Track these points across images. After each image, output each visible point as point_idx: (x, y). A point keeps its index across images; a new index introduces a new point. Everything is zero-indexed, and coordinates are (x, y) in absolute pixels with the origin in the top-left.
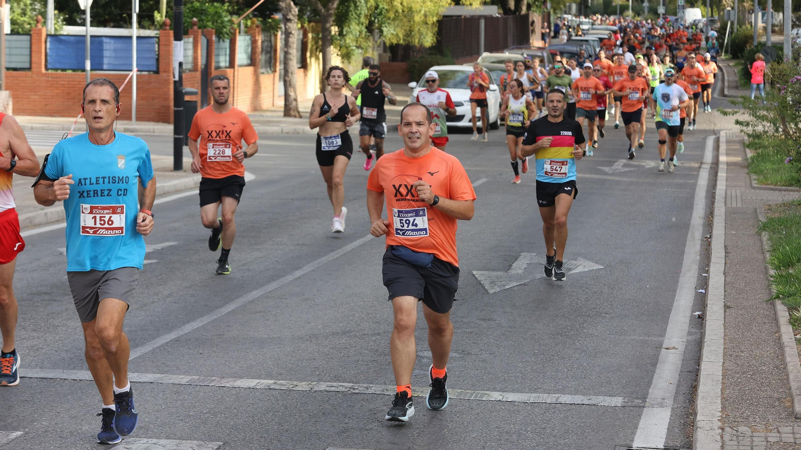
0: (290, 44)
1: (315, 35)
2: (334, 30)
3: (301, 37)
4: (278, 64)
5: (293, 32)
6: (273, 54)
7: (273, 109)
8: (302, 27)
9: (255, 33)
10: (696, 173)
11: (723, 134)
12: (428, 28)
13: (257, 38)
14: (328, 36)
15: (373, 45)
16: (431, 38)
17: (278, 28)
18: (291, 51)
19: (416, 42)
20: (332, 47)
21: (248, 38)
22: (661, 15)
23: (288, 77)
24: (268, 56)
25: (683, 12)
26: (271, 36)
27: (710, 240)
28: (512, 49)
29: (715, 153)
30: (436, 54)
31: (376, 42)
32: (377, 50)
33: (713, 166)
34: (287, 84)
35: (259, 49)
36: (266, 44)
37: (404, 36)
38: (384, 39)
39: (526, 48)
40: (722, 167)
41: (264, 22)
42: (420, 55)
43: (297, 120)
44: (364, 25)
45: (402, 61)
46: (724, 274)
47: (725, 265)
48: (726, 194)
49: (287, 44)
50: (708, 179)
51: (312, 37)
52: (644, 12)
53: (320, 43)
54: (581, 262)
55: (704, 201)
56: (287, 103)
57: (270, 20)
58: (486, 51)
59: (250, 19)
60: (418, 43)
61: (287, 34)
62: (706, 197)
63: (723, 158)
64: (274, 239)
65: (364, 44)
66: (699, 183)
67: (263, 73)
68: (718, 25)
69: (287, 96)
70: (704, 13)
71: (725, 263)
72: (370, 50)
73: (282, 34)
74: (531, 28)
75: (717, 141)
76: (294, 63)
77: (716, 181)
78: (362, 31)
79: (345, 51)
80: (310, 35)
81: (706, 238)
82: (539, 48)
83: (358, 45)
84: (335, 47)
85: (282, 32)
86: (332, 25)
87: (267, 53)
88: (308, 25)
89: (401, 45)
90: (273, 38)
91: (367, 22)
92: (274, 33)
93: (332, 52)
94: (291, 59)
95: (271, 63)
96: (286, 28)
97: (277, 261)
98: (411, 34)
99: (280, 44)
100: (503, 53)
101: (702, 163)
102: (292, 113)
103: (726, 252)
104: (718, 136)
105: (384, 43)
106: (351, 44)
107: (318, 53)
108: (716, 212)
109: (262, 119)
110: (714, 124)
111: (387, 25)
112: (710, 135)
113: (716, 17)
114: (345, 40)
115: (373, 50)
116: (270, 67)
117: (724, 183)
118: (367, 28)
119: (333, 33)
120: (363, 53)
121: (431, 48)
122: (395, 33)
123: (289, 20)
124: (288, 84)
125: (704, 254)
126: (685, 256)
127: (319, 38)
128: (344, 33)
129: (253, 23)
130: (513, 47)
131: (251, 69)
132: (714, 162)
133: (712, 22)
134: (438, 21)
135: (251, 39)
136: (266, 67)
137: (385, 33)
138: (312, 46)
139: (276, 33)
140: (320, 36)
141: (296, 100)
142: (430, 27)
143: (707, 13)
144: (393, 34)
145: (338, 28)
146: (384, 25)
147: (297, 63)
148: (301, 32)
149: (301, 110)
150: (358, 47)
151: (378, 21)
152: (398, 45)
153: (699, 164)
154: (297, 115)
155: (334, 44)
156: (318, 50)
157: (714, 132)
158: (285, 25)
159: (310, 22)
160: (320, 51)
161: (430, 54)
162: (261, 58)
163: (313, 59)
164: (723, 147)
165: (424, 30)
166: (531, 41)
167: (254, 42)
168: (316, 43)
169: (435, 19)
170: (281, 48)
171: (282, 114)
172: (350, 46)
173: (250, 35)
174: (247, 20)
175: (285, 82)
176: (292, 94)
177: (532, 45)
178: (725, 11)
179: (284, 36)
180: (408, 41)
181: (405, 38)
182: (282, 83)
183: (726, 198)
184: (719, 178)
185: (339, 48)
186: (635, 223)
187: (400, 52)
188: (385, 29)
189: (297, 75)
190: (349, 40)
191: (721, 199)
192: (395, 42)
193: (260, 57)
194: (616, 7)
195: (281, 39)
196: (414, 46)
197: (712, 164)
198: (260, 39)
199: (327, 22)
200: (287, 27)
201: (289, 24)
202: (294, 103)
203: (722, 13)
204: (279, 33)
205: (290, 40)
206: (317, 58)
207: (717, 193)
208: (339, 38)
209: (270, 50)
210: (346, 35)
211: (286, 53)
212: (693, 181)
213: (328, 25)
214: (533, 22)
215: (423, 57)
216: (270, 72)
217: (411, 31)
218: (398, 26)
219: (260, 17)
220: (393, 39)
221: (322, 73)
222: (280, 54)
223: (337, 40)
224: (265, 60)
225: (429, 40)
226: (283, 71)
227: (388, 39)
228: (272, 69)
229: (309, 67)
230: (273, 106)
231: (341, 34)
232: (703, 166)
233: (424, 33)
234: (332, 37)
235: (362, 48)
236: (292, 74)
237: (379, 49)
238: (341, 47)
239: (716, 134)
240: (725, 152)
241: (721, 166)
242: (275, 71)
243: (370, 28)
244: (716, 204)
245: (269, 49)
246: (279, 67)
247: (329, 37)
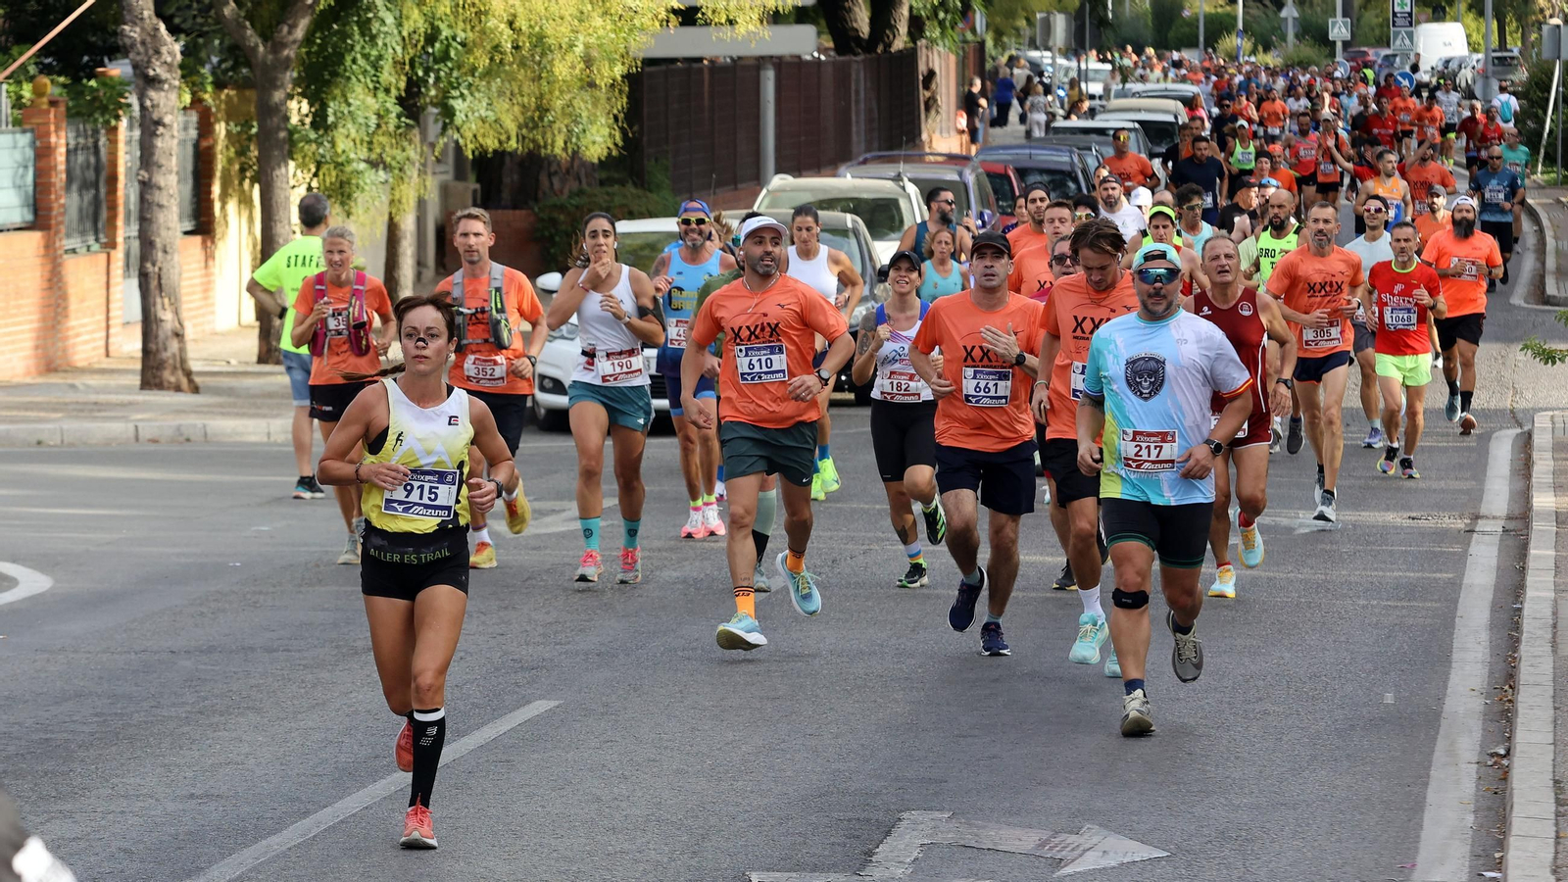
0: (159, 156)
1: (236, 129)
2: (298, 110)
3: (193, 133)
4: (120, 223)
5: (167, 119)
6: (103, 190)
7: (106, 364)
8: (197, 101)
9: (47, 124)
10: (1457, 549)
11: (1542, 421)
12: (596, 102)
13: (53, 139)
14: (279, 129)
15: (422, 154)
16: (606, 131)
17: (120, 106)
18: (160, 179)
19: (559, 148)
20: (292, 164)
21: (24, 140)
22: (1339, 45)
23: (154, 265)
24: (89, 196)
25: (1410, 36)
26: (96, 132)
27: (1505, 762)
28: (865, 162)
29: (1520, 485)
30: (622, 183)
31: (432, 146)
32: (434, 173)
33: (1511, 525)
34: (150, 285)
35: (59, 178)
36: (81, 158)
37: (520, 127)
38: (456, 136)
39: (908, 159)
40: (1542, 531)
41: (75, 89)
42: (573, 185)
43: (185, 399)
44: (394, 92)
45: (515, 207)
46: (1554, 872)
47: (1557, 843)
48: (1555, 614)
49: (147, 157)
50: (1498, 568)
51: (229, 133)
52: (1283, 38)
53: (254, 152)
54: (1095, 840)
55: (1484, 636)
56: (152, 346)
57: (93, 83)
58: (778, 171)
59: (31, 79)
60: (565, 149)
61: (150, 126)
62: (1493, 626)
63: (1543, 501)
64: (115, 780)
65: (392, 154)
66: (1466, 581)
67: (74, 251)
68: (1522, 75)
69: (149, 323)
70: (1475, 37)
71: (1557, 837)
72: (413, 172)
73: (131, 127)
74: (924, 94)
75: (1526, 442)
76: (172, 219)
77: (1522, 571)
78: (388, 111)
79: (331, 176)
80: (221, 129)
81: (1492, 755)
82: (952, 158)
83: (374, 156)
84: (303, 166)
85: (131, 118)
86: (290, 97)
87: (84, 186)
88: (216, 97)
89: (513, 154)
90: (103, 140)
91: (402, 85)
92: (107, 122)
93: (292, 182)
94: (160, 206)
95: (98, 220)
96: (143, 107)
97: (125, 851)
98: (541, 118)
99: (126, 158)
100: (834, 176)
101: (1477, 517)
102: (168, 376)
103: (1558, 802)
104: (1526, 429)
105: (458, 149)
106: (352, 156)
107: (247, 183)
108: (1525, 673)
109: (71, 397)
110: (1515, 393)
111: (466, 92)
112: (1501, 428)
113: (1515, 47)
114: (333, 143)
115: (422, 172)
116: (96, 232)
117: (1550, 577)
118: (400, 101)
119: (294, 120)
120: (391, 180)
121: (607, 163)
122: (491, 116)
123: (154, 82)
124: (154, 283)
125: (1489, 809)
126: (1428, 816)
127: (250, 138)
128: (331, 119)
129: (38, 92)
130: (868, 155)
131: (35, 238)
132: (1517, 512)
133: (1503, 63)
134: (628, 77)
135: (33, 144)
136: (83, 233)
137: (459, 118)
138: (230, 161)
139: (113, 122)
140: (254, 130)
141: (179, 335)
142: (602, 94)
143: (1486, 37)
144: (483, 120)
145: (311, 105)
146: (455, 93)
147: (181, 219)
148: (194, 117)
149: (195, 366)
150: (374, 164)
151: (438, 79)
152: (500, 155)
153: (1468, 521)
154: (184, 381)
155: (298, 156)
156: (248, 174)
157: (1514, 417)
158: (141, 98)
159: (219, 85)
160: (253, 180)
161: (602, 183)
162: (68, 203)
163: (232, 205)
164: (1543, 466)
165: (583, 105)
166: (924, 136)
167: (42, 153)
168: (242, 152)
169: (619, 70)
170: (129, 170)
171: (137, 380)
172: (349, 161)
173: (32, 131)
174: (19, 83)
175: (144, 277)
176: (167, 316)
177: (927, 150)
178: (1545, 28)
179: (137, 133)
180: (534, 141)
181: (524, 131)
182: (134, 283)
183: (1555, 626)
184: (1531, 564)
185: (313, 170)
186: (1266, 713)
187: (510, 178)
188: (458, 105)
189: (183, 256)
190: (346, 141)
191: (1539, 633)
192: (491, 144)
193: (62, 201)
194: (1193, 23)
195: (129, 142)
196: (551, 160)
197: (1509, 518)
198: (61, 141)
199: (274, 84)
200: (148, 103)
201: (152, 94)
202: (174, 346)
203: (1534, 36)
204: (124, 123)
205: (159, 143)
206: (245, 201)
207: (1526, 612)
208: (313, 135)
209: (97, 180)
210: (335, 126)
211: (146, 187)
212: (1451, 576)
213: (278, 96)
214: (931, 74)
215: (581, 193)
216: (96, 247)
217: (543, 110)
218: (501, 93)
219: (59, 75)
220: (484, 136)
221: (259, 247)
222: (126, 191)
223: (309, 142)
224: (81, 210)
225: (598, 139)
226: (136, 245)
227: (469, 135)
228: (104, 240)
229: (219, 230)
230: (107, 355)
231: (319, 121)
232: (1481, 526)
233: (585, 114)
234: (291, 133)
235: (387, 167)
236: (165, 252)
237: (441, 168)
238: (319, 165)
239: (1521, 425)
240: (1549, 479)
241: (1537, 525)
242: (113, 245)
243: (410, 103)
244: (1523, 648)
245: (91, 175)
246: (126, 231)
247: (282, 134)
